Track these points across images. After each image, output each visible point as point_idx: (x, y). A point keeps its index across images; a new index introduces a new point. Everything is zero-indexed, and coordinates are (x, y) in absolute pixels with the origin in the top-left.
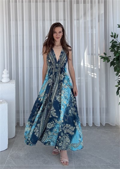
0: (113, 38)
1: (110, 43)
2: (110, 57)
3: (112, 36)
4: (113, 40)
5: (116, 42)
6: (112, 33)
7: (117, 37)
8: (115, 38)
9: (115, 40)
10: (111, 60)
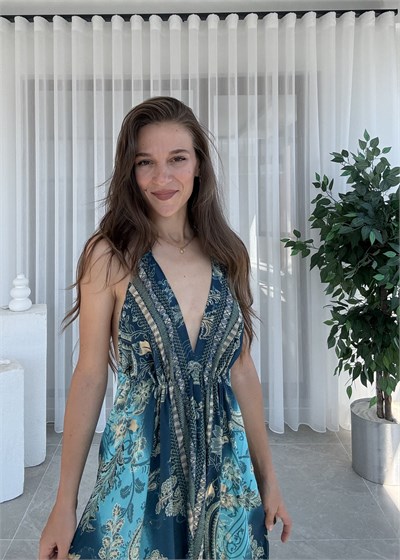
0: (319, 191)
1: (313, 202)
2: (311, 241)
3: (317, 185)
4: (320, 196)
5: (327, 202)
6: (318, 177)
7: (331, 188)
8: (324, 190)
9: (325, 195)
10: (313, 252)
